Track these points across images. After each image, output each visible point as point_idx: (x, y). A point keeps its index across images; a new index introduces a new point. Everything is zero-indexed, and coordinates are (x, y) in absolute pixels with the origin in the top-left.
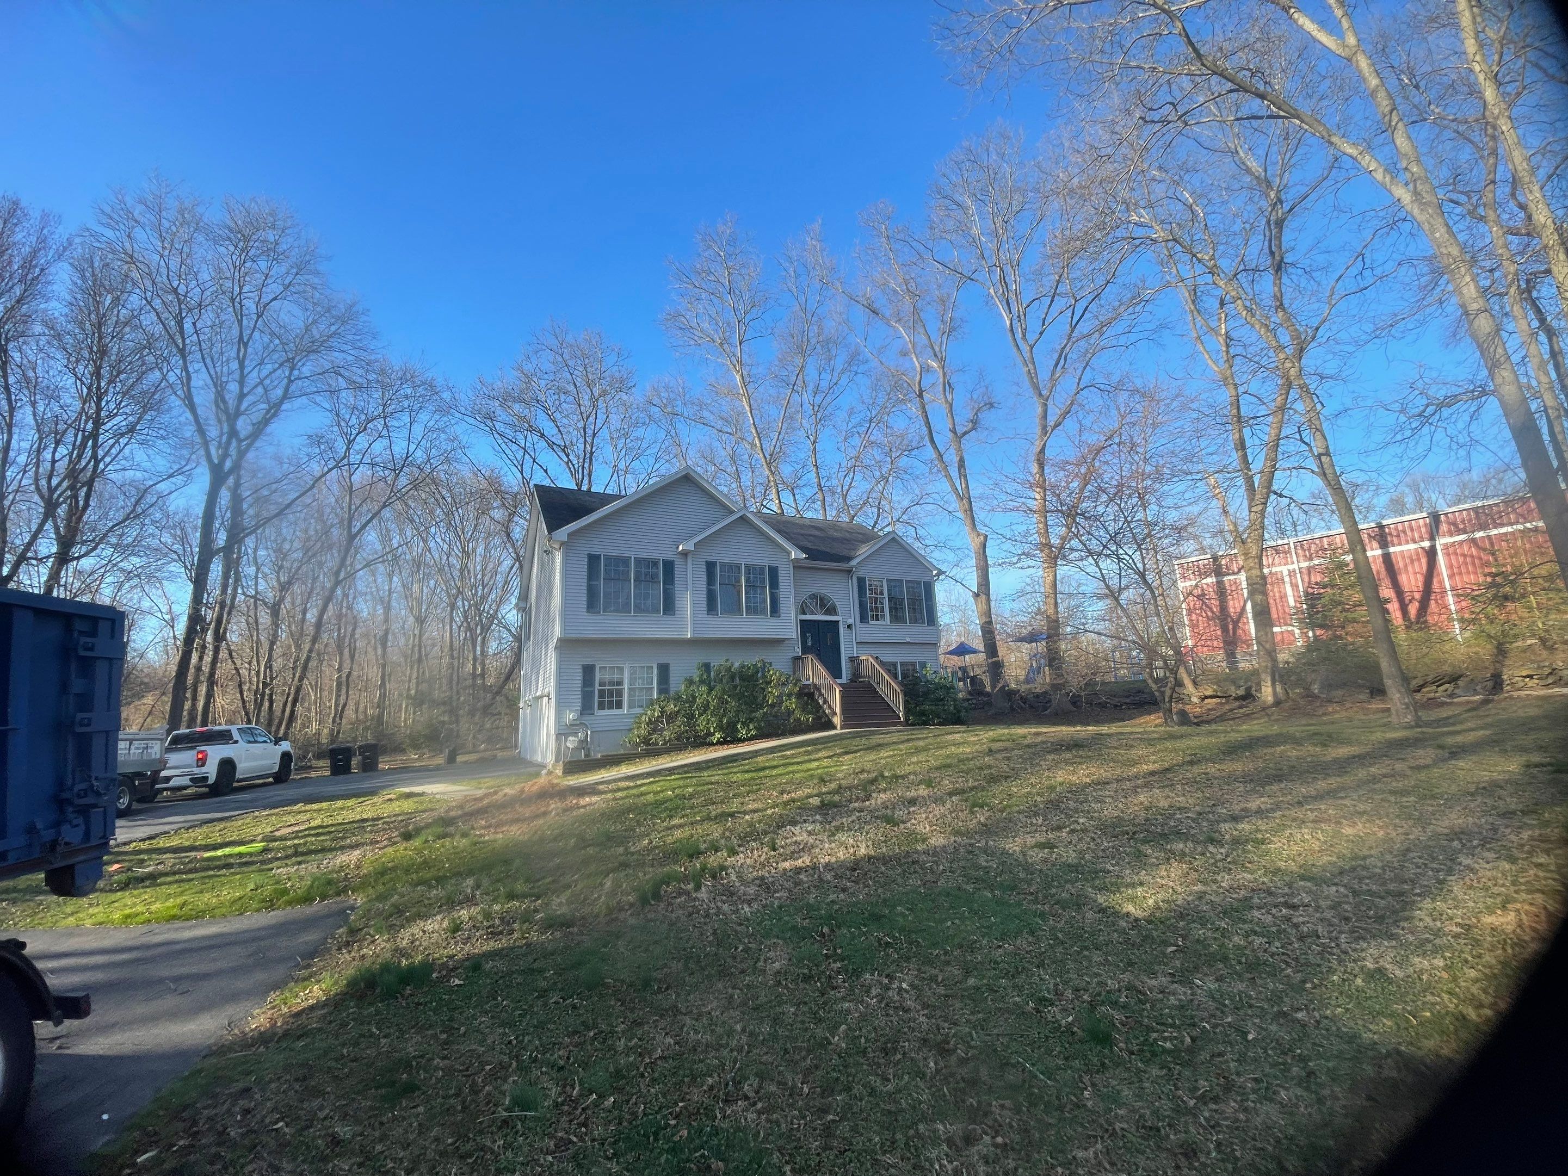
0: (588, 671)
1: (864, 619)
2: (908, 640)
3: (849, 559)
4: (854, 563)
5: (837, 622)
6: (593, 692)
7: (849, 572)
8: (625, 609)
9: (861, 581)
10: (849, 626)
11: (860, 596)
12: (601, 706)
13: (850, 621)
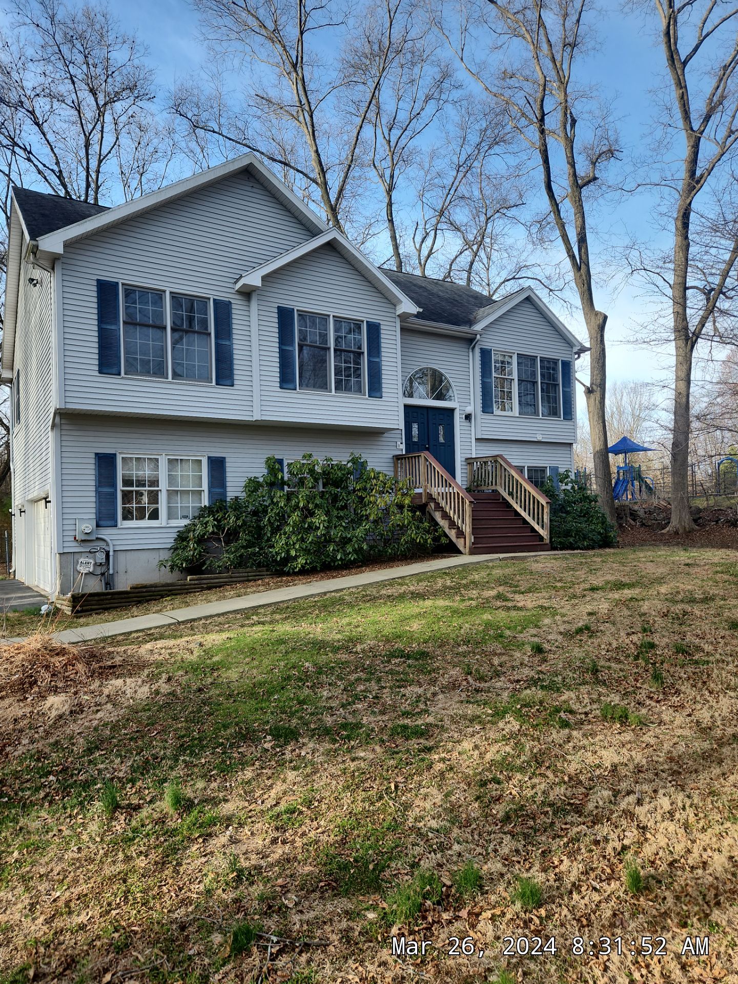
0: (106, 463)
1: (487, 407)
2: (540, 438)
3: (471, 323)
4: (478, 327)
5: (452, 411)
6: (114, 495)
7: (470, 341)
8: (159, 371)
9: (486, 355)
10: (468, 417)
11: (483, 376)
12: (127, 515)
13: (469, 409)
